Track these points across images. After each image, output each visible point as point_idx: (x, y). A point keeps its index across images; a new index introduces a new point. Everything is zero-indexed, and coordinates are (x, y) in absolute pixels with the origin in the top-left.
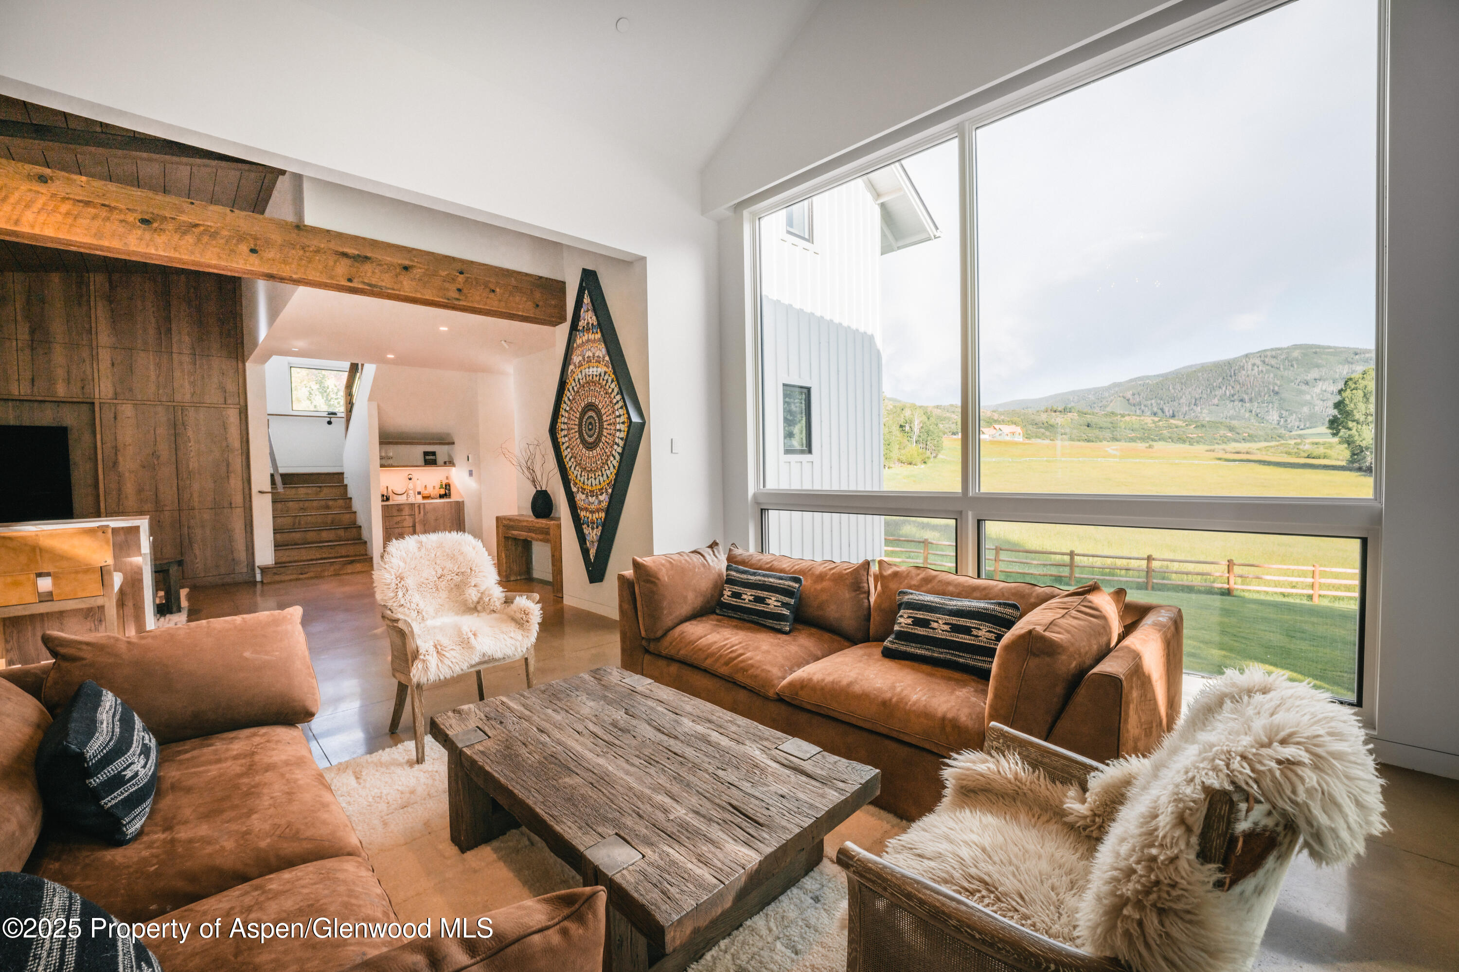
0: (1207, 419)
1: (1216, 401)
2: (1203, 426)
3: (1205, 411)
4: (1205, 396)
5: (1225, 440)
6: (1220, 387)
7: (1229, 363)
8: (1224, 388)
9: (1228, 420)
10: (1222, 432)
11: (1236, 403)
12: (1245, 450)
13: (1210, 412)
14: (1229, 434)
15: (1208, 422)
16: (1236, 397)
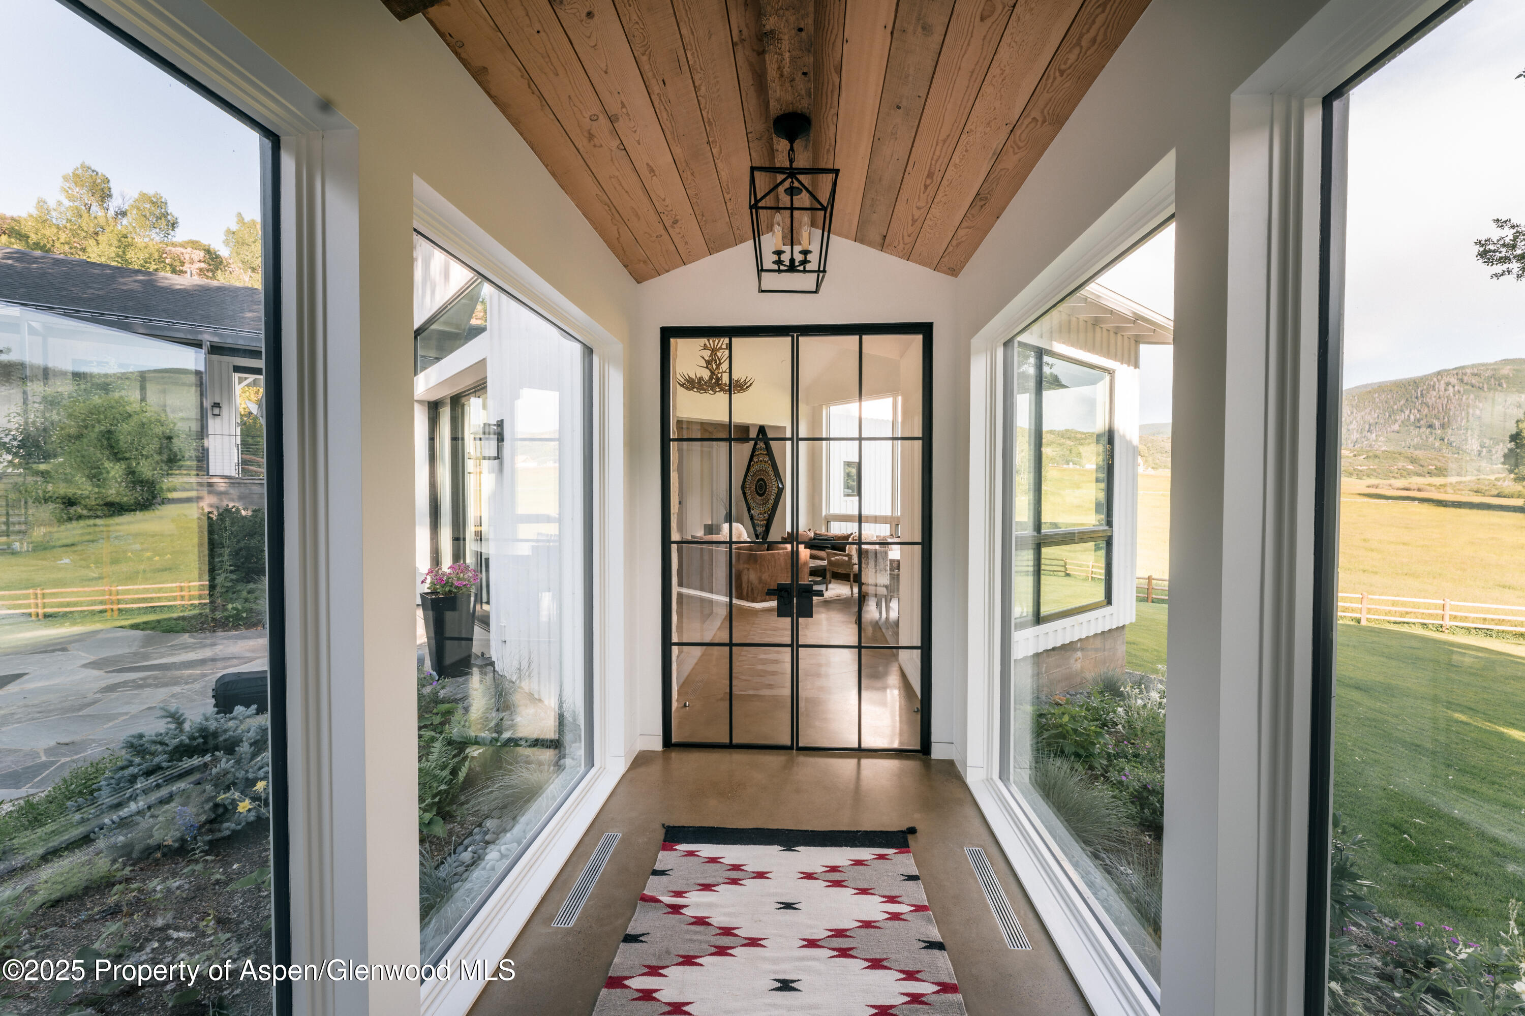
0: (1383, 448)
1: (1396, 427)
2: (1376, 456)
3: (1381, 439)
4: (1382, 421)
5: (1405, 473)
6: (1402, 411)
7: (1415, 383)
8: (1407, 412)
9: (1412, 450)
10: (1400, 465)
11: (1423, 429)
12: (1415, 487)
13: (1389, 440)
14: (1410, 467)
15: (1384, 452)
16: (1422, 422)
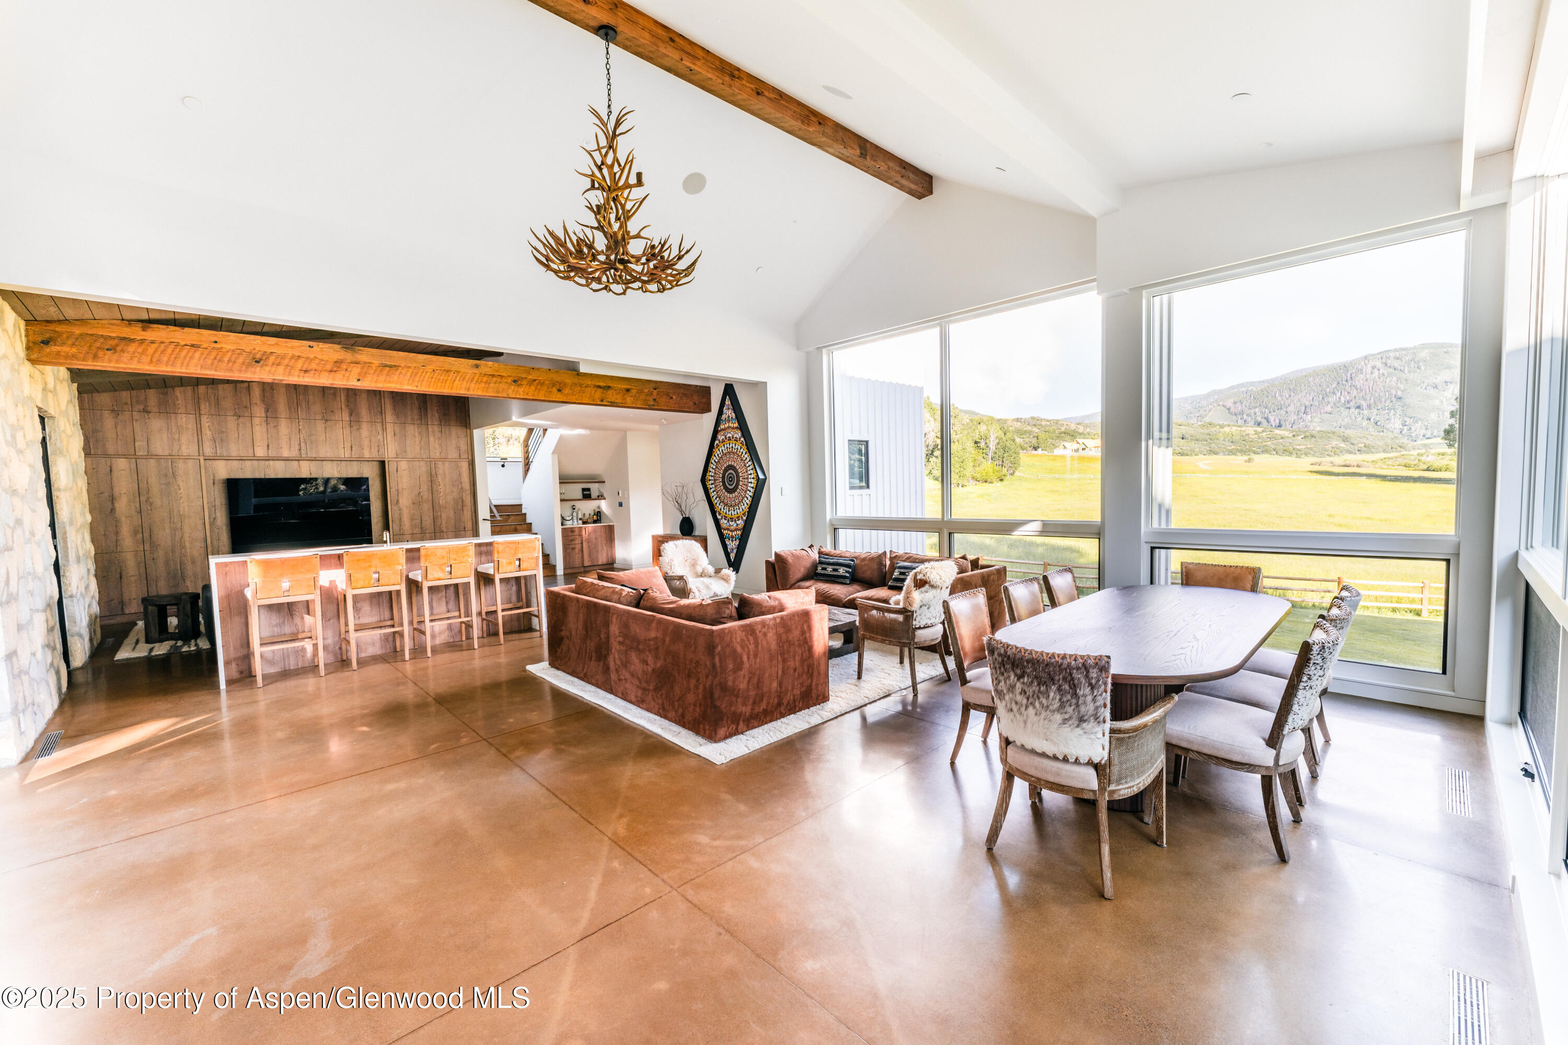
0: (1318, 429)
1: (1328, 409)
2: (1312, 436)
3: (1316, 420)
4: (1316, 403)
5: (1338, 451)
6: (1334, 393)
7: (1345, 367)
8: (1338, 394)
9: (1342, 429)
10: (1334, 443)
11: (1352, 410)
12: (1356, 464)
13: (1322, 421)
14: (1343, 445)
15: (1319, 432)
16: (1352, 404)
